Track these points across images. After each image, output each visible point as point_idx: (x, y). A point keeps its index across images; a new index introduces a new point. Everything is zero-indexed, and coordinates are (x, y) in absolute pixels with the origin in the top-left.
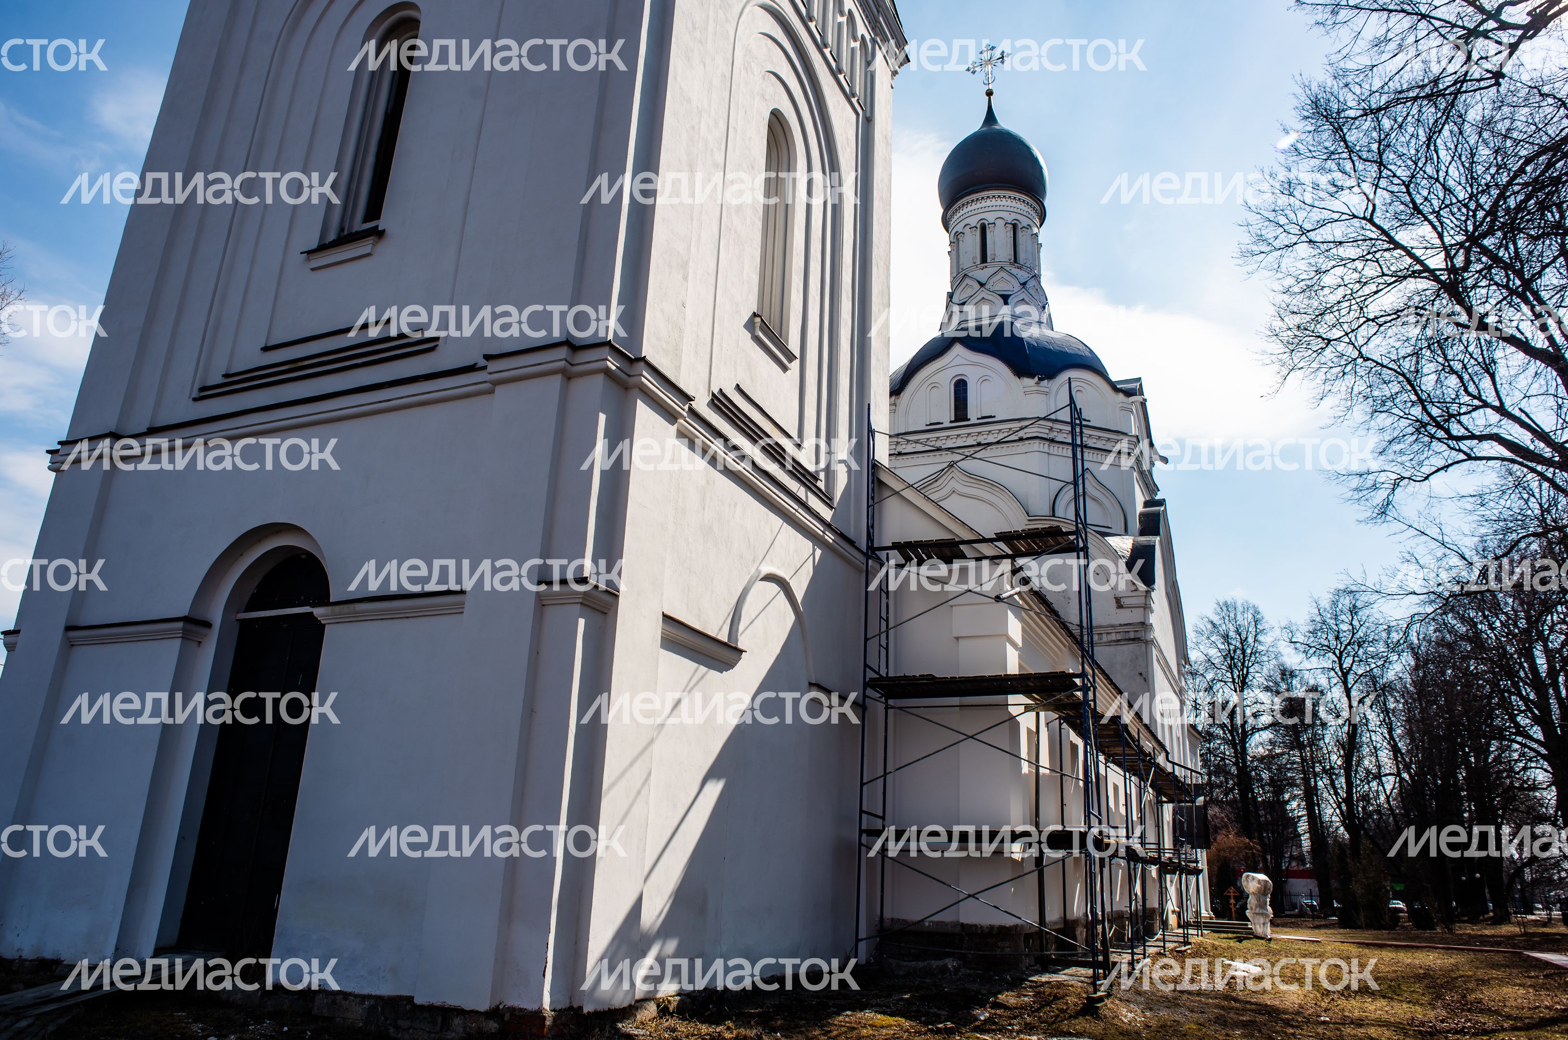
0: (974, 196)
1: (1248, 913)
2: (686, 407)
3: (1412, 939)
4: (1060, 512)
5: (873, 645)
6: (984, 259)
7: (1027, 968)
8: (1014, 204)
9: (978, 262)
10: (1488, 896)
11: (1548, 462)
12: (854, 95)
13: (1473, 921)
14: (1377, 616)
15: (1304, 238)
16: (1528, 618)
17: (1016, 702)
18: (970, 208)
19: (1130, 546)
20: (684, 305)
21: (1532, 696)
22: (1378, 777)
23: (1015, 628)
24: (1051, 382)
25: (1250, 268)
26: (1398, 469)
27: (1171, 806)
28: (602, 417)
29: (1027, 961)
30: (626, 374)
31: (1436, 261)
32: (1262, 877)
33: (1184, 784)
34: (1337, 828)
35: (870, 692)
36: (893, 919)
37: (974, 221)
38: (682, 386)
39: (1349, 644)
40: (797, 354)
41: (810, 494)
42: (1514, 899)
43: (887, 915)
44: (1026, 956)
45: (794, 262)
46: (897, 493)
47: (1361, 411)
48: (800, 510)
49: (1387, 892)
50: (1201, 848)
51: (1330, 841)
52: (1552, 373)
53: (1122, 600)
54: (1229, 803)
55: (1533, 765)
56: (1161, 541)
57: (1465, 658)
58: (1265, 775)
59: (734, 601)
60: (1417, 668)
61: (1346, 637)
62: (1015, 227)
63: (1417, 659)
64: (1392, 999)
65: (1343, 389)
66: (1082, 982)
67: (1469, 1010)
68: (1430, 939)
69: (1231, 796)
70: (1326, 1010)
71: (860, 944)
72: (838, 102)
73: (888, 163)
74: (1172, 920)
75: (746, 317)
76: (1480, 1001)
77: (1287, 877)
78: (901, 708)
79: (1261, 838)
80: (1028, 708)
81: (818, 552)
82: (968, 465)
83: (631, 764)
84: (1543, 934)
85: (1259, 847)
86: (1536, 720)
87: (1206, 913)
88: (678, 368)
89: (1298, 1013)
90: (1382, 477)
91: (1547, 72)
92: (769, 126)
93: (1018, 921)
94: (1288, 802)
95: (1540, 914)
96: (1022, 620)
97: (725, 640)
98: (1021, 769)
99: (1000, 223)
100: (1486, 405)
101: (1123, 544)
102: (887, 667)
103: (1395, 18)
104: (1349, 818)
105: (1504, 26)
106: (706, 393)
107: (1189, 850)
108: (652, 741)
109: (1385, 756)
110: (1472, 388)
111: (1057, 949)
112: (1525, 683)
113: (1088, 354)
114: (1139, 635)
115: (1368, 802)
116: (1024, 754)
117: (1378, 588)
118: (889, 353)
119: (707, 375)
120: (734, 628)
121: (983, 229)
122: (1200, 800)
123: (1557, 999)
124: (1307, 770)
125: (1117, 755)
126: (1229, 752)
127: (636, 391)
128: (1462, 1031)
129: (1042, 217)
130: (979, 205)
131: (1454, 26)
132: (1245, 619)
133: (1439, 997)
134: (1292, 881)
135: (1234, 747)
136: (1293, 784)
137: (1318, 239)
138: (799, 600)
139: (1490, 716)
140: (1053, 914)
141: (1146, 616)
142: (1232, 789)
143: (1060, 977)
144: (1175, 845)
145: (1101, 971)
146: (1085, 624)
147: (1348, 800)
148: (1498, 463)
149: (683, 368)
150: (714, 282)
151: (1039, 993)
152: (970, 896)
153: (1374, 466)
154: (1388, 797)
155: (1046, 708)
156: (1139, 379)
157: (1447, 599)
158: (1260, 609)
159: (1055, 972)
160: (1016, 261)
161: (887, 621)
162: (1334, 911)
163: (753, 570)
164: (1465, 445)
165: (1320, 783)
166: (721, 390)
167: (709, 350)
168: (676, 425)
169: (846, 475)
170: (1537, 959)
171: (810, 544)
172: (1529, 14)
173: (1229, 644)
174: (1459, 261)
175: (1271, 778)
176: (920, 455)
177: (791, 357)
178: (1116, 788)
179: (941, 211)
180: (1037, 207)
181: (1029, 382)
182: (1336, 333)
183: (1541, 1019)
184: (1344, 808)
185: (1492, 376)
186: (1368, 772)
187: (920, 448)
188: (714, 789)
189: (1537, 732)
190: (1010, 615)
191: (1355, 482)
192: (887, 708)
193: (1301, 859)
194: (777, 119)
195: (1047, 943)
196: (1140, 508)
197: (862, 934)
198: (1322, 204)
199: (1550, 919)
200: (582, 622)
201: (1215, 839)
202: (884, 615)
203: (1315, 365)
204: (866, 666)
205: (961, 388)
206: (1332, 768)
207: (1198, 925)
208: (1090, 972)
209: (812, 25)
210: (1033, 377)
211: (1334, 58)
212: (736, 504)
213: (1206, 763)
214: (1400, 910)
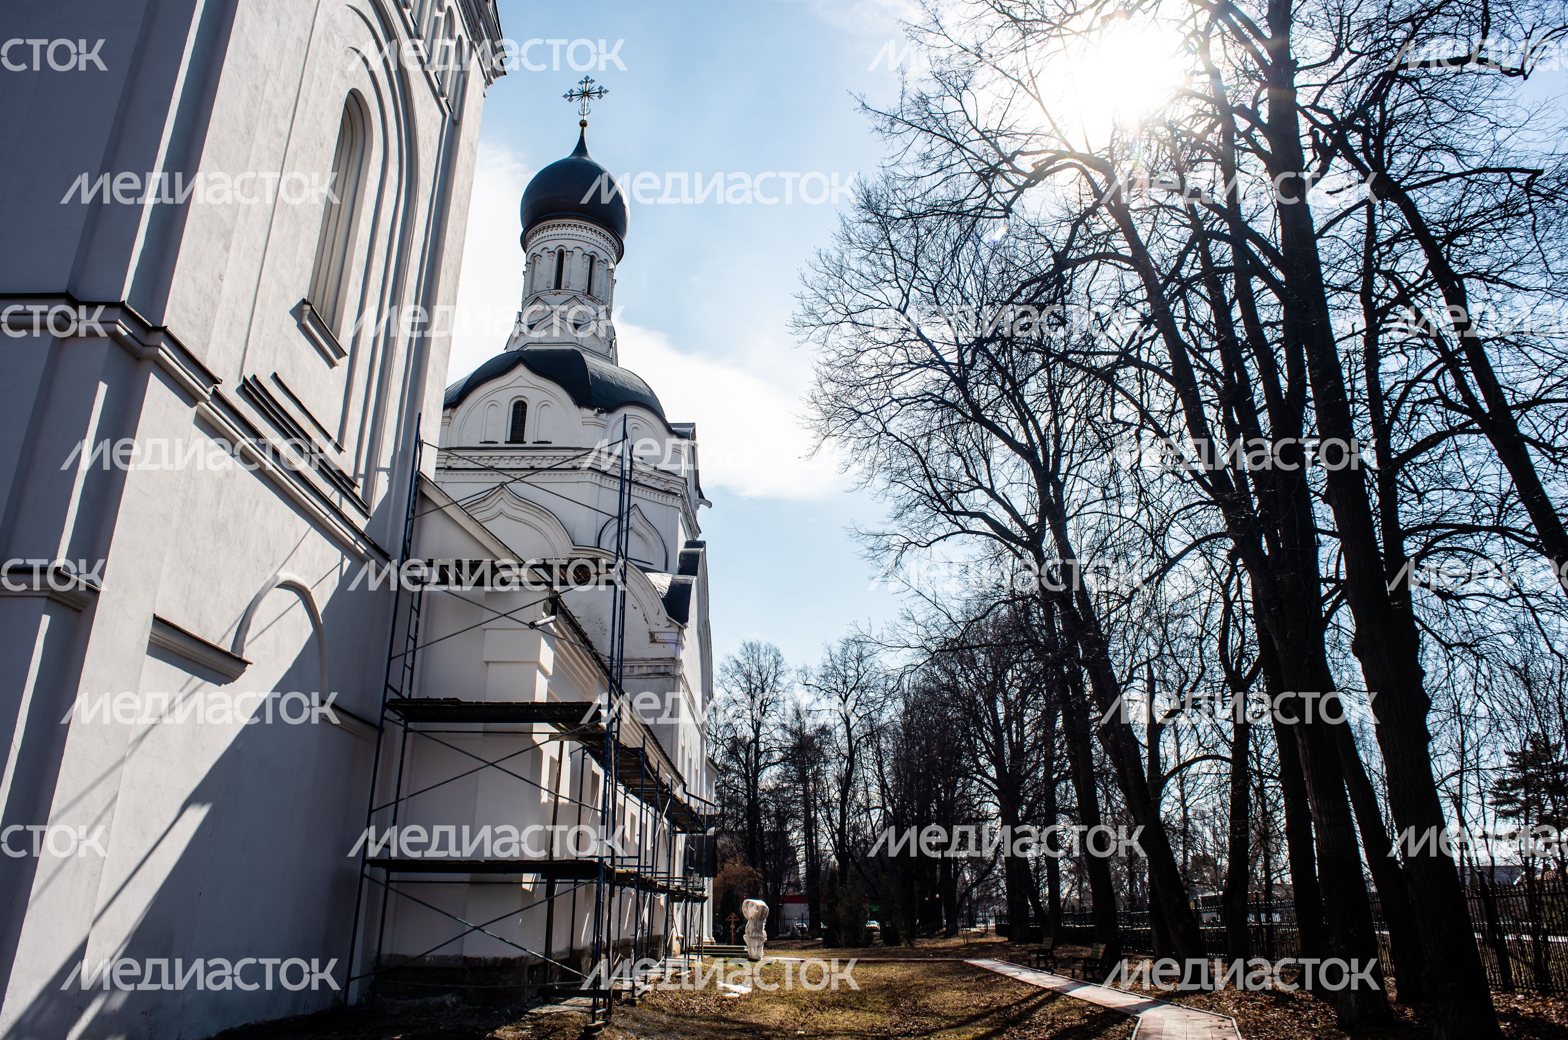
0: (556, 222)
1: (745, 937)
2: (210, 390)
3: (881, 955)
4: (605, 544)
5: (397, 665)
6: (558, 285)
7: (529, 1000)
8: (594, 236)
9: (552, 287)
10: (943, 914)
11: (1019, 541)
12: (443, 95)
13: (930, 936)
14: (877, 665)
15: (848, 319)
16: (994, 673)
17: (541, 731)
18: (550, 232)
19: (668, 583)
20: (221, 278)
21: (991, 740)
22: (867, 810)
23: (547, 656)
24: (610, 416)
25: (800, 338)
26: (907, 534)
27: (684, 836)
28: (103, 388)
29: (530, 993)
30: (139, 342)
31: (952, 357)
32: (761, 903)
33: (697, 815)
34: (830, 857)
35: (389, 713)
36: (391, 955)
37: (552, 246)
38: (208, 366)
39: (854, 688)
40: (348, 351)
41: (344, 500)
42: (962, 915)
43: (386, 950)
44: (529, 988)
45: (356, 254)
46: (439, 509)
47: (880, 481)
48: (331, 516)
49: (866, 913)
50: (709, 876)
51: (823, 868)
52: (1027, 466)
53: (656, 635)
54: (739, 833)
55: (987, 799)
56: (697, 581)
57: (945, 705)
58: (772, 807)
59: (243, 608)
60: (906, 713)
61: (851, 684)
62: (592, 259)
63: (906, 706)
64: (858, 1009)
65: (868, 458)
66: (582, 1012)
67: (917, 1015)
68: (895, 954)
69: (740, 827)
70: (803, 1024)
71: (351, 983)
72: (426, 98)
73: (470, 171)
74: (676, 946)
75: (294, 303)
76: (926, 1006)
77: (783, 902)
78: (420, 732)
79: (764, 866)
80: (552, 737)
81: (347, 562)
82: (516, 487)
83: (93, 787)
84: (980, 943)
85: (761, 875)
86: (992, 760)
87: (708, 938)
88: (206, 345)
89: (779, 1029)
90: (894, 540)
91: (1042, 217)
92: (346, 105)
93: (523, 953)
94: (790, 832)
95: (979, 928)
96: (554, 648)
97: (228, 649)
98: (540, 798)
99: (578, 252)
100: (981, 486)
101: (662, 581)
102: (410, 688)
103: (937, 141)
104: (840, 847)
105: (1015, 171)
106: (237, 377)
107: (697, 879)
108: (122, 761)
109: (874, 790)
110: (972, 471)
111: (561, 980)
112: (987, 729)
113: (648, 394)
114: (668, 670)
115: (858, 833)
116: (544, 783)
117: (880, 640)
118: (447, 365)
119: (241, 358)
120: (241, 637)
121: (561, 255)
122: (712, 831)
123: (982, 998)
124: (808, 802)
125: (637, 786)
126: (740, 783)
127: (150, 364)
128: (908, 1034)
129: (620, 254)
130: (559, 231)
131: (980, 159)
132: (766, 661)
133: (896, 1005)
134: (788, 906)
135: (748, 782)
136: (794, 816)
137: (860, 321)
138: (320, 611)
139: (959, 757)
140: (560, 945)
141: (676, 653)
142: (742, 820)
143: (561, 1008)
144: (684, 874)
145: (601, 1000)
146: (615, 657)
147: (841, 831)
148: (983, 538)
149: (212, 346)
150: (261, 259)
151: (538, 1025)
152: (475, 928)
153: (889, 529)
154: (873, 829)
155: (571, 737)
156: (693, 425)
157: (933, 654)
158: (782, 652)
159: (557, 1003)
160: (589, 292)
161: (415, 640)
162: (820, 932)
163: (270, 576)
164: (961, 520)
165: (819, 815)
166: (255, 376)
167: (246, 331)
168: (195, 408)
169: (387, 484)
170: (973, 966)
171: (339, 553)
172: (1033, 165)
173: (751, 683)
174: (968, 359)
175: (778, 811)
176: (471, 472)
177: (340, 353)
178: (633, 818)
179: (521, 230)
180: (616, 244)
181: (589, 413)
182: (865, 408)
183: (969, 1016)
184: (837, 837)
185: (988, 462)
186: (860, 806)
187: (471, 465)
188: (197, 815)
189: (992, 772)
190: (544, 642)
191: (871, 542)
192: (406, 731)
193: (797, 885)
194: (355, 99)
195: (552, 974)
196: (681, 548)
197: (356, 972)
198: (866, 291)
199: (986, 931)
200: (46, 620)
201: (723, 867)
202: (412, 634)
203: (846, 434)
204: (387, 686)
205: (520, 410)
206: (830, 801)
207: (699, 951)
208: (590, 1001)
209: (407, 12)
210: (592, 408)
211: (887, 163)
212: (257, 503)
213: (720, 795)
214: (874, 929)
